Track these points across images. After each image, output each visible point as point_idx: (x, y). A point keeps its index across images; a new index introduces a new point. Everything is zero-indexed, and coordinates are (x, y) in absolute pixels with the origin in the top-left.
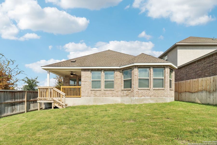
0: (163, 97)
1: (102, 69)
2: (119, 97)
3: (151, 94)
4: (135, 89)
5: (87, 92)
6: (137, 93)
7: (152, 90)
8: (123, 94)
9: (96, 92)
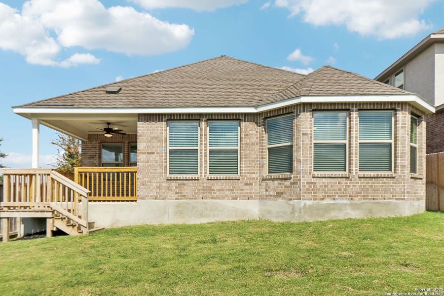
0: (391, 199)
1: (201, 115)
2: (255, 199)
3: (351, 190)
4: (303, 177)
5: (154, 185)
6: (310, 187)
7: (356, 180)
8: (266, 191)
9: (184, 184)
